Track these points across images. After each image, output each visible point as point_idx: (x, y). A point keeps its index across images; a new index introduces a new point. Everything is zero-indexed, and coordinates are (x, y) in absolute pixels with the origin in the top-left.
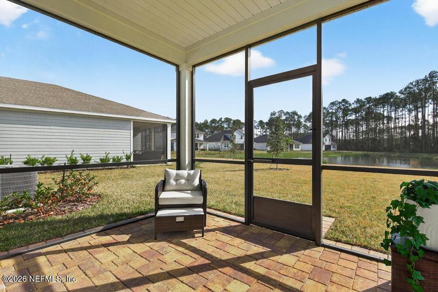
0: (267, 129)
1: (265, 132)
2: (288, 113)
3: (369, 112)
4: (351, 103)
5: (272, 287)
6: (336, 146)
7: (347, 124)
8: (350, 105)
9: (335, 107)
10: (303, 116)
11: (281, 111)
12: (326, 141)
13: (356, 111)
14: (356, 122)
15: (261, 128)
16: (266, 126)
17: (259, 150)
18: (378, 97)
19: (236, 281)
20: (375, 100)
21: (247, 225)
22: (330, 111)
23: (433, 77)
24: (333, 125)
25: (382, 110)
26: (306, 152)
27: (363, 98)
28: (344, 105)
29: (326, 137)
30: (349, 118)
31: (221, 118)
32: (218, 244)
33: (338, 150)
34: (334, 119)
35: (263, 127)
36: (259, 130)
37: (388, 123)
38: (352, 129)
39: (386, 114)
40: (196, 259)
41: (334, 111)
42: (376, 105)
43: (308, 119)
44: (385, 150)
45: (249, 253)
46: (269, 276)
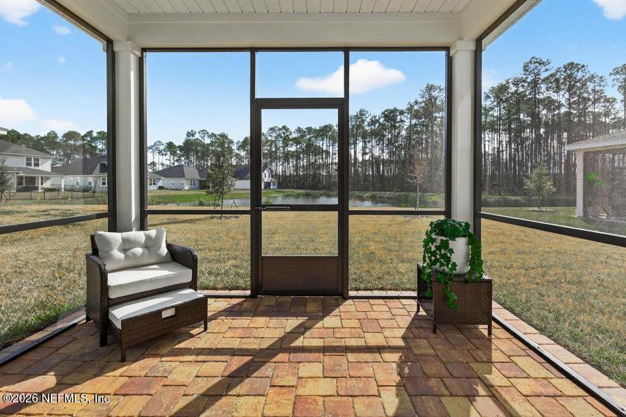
0: (180, 156)
1: (177, 161)
2: (213, 135)
3: (309, 145)
4: (292, 131)
5: (343, 354)
6: (276, 184)
7: (287, 157)
8: (291, 134)
9: (274, 135)
10: (235, 141)
11: (204, 132)
12: (266, 177)
13: (297, 141)
14: (296, 155)
15: (171, 154)
16: (178, 152)
17: (171, 189)
18: (318, 128)
19: (301, 364)
20: (316, 131)
21: (254, 298)
22: (269, 138)
23: (362, 115)
24: (273, 156)
25: (321, 143)
26: (242, 192)
27: (304, 127)
28: (284, 133)
29: (265, 171)
30: (289, 149)
31: (92, 131)
32: (239, 333)
33: (278, 188)
34: (274, 149)
35: (173, 154)
36: (168, 157)
37: (326, 158)
38: (292, 162)
39: (324, 148)
40: (226, 362)
41: (273, 139)
42: (316, 137)
43: (242, 146)
44: (324, 188)
45: (288, 330)
46: (330, 345)
